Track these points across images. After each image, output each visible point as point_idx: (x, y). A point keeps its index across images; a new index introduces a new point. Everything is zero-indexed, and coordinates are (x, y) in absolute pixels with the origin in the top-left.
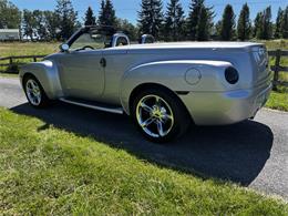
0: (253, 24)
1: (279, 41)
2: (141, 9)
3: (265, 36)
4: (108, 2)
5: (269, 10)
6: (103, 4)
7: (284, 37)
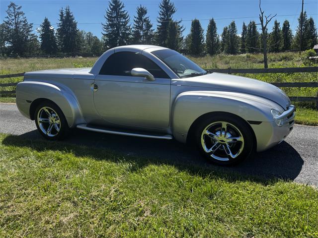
0: (221, 38)
1: (244, 55)
2: (106, 22)
3: (232, 51)
4: (68, 13)
5: (233, 25)
6: (62, 16)
7: (250, 52)
